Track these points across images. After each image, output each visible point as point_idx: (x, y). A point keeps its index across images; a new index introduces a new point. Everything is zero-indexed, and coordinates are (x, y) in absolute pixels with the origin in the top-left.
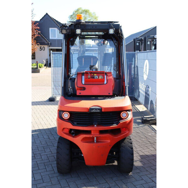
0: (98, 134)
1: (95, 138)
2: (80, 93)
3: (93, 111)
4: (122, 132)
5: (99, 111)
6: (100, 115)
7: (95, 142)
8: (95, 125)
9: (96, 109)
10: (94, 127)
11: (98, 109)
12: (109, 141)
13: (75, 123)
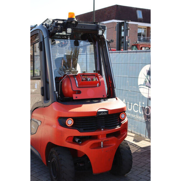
0: (105, 138)
1: (102, 143)
2: (76, 97)
3: (101, 114)
4: (121, 134)
5: (106, 114)
6: (104, 118)
7: (102, 146)
8: (102, 129)
9: (103, 112)
10: (101, 131)
11: (106, 112)
12: (115, 144)
13: (82, 129)
